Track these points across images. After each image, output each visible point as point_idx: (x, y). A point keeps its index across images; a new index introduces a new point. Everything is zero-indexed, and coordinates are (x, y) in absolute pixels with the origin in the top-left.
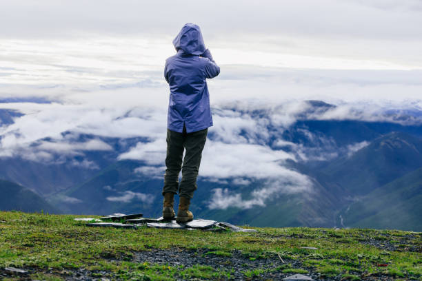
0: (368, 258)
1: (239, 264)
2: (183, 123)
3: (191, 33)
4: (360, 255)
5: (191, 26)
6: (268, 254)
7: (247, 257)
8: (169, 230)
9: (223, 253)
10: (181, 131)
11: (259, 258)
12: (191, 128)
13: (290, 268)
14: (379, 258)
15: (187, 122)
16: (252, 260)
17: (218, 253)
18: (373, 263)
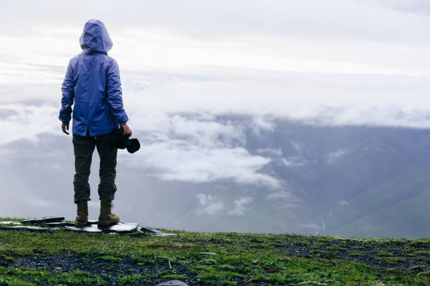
0: (261, 264)
1: (123, 270)
2: (86, 126)
3: (93, 29)
4: (255, 261)
5: (92, 22)
6: (158, 259)
7: (136, 261)
8: (83, 234)
9: (112, 258)
10: (84, 134)
11: (148, 263)
12: (94, 132)
13: (172, 273)
14: (273, 264)
15: (90, 126)
16: (139, 266)
17: (106, 258)
18: (265, 268)
